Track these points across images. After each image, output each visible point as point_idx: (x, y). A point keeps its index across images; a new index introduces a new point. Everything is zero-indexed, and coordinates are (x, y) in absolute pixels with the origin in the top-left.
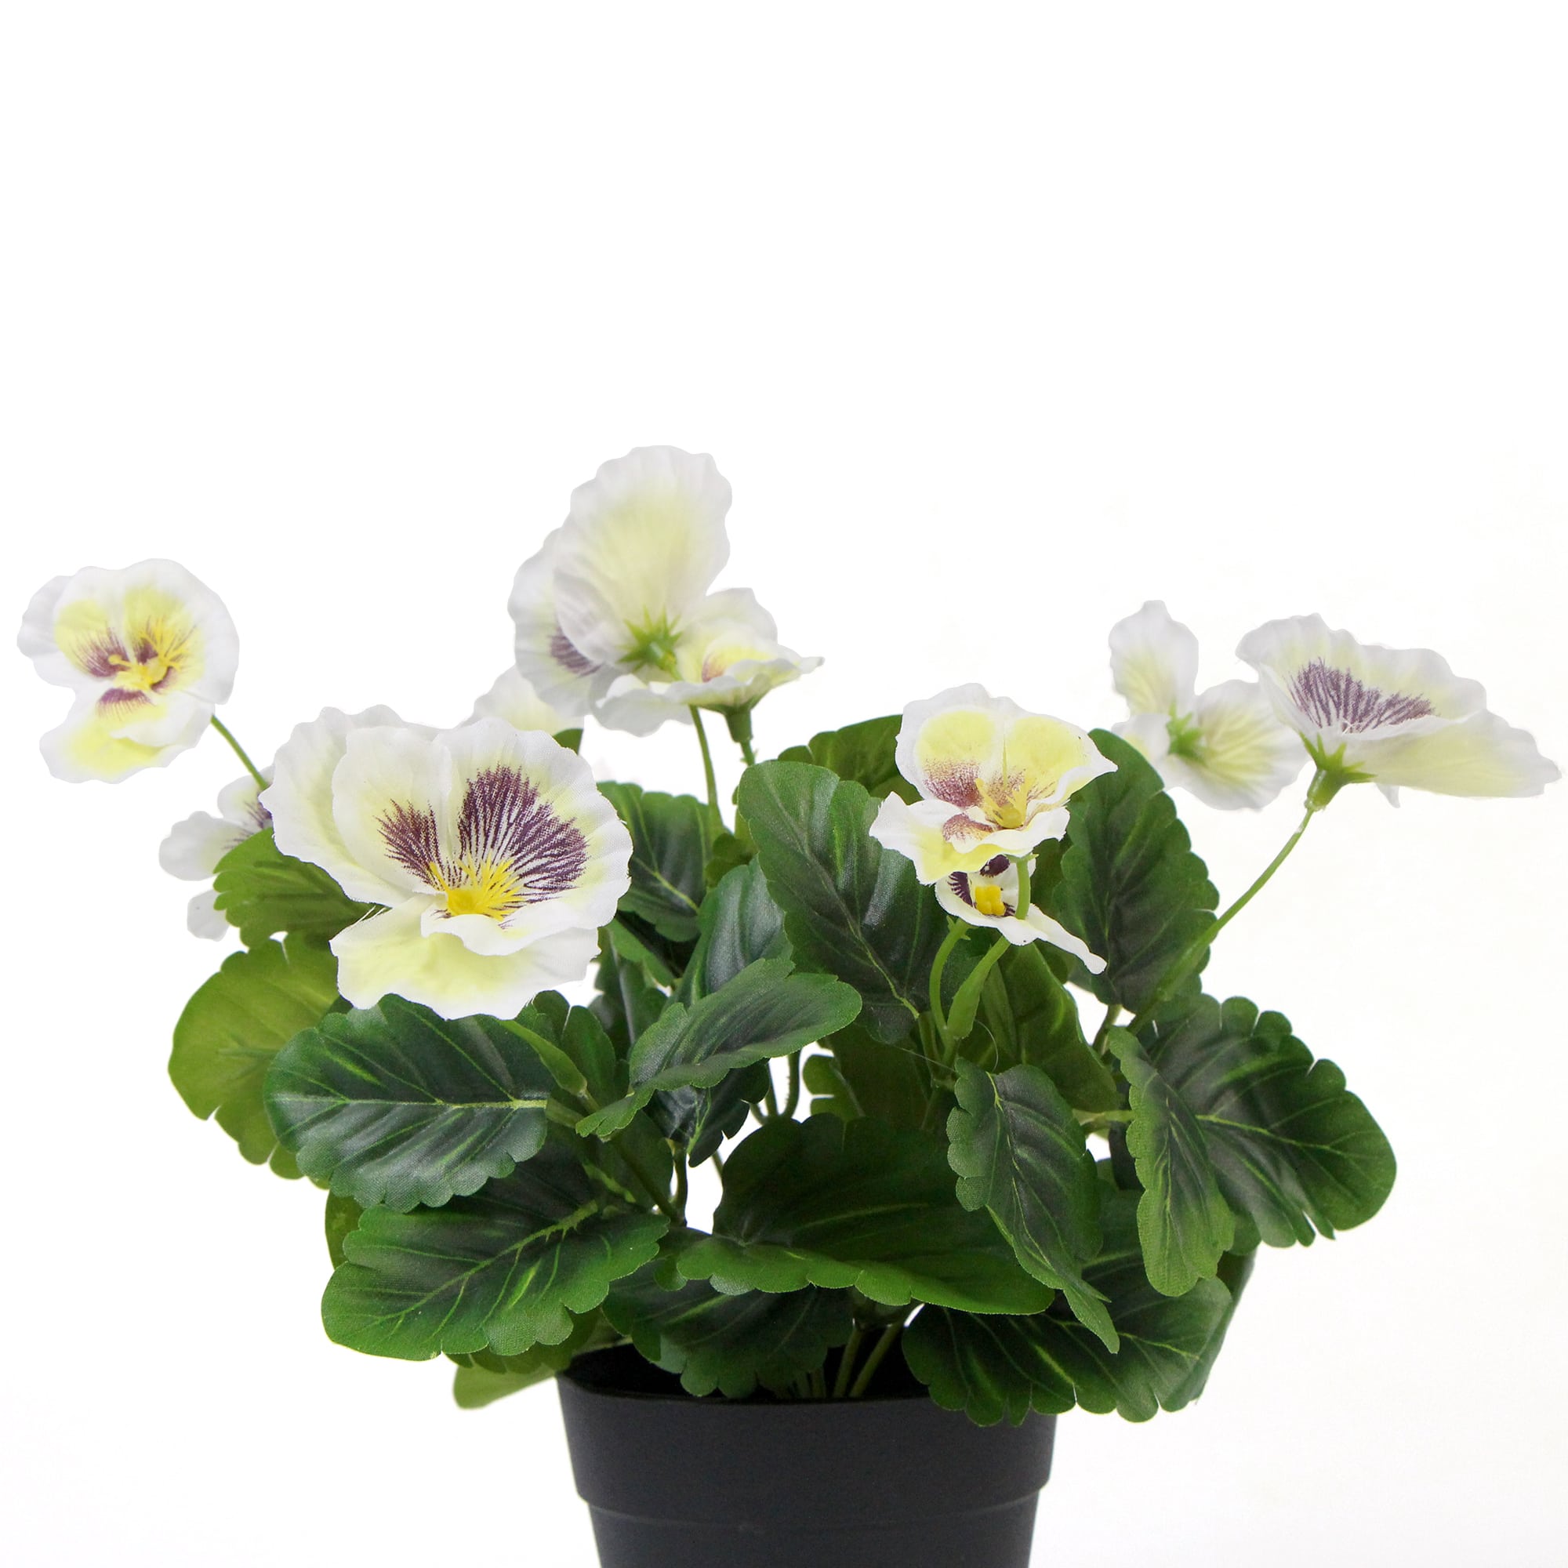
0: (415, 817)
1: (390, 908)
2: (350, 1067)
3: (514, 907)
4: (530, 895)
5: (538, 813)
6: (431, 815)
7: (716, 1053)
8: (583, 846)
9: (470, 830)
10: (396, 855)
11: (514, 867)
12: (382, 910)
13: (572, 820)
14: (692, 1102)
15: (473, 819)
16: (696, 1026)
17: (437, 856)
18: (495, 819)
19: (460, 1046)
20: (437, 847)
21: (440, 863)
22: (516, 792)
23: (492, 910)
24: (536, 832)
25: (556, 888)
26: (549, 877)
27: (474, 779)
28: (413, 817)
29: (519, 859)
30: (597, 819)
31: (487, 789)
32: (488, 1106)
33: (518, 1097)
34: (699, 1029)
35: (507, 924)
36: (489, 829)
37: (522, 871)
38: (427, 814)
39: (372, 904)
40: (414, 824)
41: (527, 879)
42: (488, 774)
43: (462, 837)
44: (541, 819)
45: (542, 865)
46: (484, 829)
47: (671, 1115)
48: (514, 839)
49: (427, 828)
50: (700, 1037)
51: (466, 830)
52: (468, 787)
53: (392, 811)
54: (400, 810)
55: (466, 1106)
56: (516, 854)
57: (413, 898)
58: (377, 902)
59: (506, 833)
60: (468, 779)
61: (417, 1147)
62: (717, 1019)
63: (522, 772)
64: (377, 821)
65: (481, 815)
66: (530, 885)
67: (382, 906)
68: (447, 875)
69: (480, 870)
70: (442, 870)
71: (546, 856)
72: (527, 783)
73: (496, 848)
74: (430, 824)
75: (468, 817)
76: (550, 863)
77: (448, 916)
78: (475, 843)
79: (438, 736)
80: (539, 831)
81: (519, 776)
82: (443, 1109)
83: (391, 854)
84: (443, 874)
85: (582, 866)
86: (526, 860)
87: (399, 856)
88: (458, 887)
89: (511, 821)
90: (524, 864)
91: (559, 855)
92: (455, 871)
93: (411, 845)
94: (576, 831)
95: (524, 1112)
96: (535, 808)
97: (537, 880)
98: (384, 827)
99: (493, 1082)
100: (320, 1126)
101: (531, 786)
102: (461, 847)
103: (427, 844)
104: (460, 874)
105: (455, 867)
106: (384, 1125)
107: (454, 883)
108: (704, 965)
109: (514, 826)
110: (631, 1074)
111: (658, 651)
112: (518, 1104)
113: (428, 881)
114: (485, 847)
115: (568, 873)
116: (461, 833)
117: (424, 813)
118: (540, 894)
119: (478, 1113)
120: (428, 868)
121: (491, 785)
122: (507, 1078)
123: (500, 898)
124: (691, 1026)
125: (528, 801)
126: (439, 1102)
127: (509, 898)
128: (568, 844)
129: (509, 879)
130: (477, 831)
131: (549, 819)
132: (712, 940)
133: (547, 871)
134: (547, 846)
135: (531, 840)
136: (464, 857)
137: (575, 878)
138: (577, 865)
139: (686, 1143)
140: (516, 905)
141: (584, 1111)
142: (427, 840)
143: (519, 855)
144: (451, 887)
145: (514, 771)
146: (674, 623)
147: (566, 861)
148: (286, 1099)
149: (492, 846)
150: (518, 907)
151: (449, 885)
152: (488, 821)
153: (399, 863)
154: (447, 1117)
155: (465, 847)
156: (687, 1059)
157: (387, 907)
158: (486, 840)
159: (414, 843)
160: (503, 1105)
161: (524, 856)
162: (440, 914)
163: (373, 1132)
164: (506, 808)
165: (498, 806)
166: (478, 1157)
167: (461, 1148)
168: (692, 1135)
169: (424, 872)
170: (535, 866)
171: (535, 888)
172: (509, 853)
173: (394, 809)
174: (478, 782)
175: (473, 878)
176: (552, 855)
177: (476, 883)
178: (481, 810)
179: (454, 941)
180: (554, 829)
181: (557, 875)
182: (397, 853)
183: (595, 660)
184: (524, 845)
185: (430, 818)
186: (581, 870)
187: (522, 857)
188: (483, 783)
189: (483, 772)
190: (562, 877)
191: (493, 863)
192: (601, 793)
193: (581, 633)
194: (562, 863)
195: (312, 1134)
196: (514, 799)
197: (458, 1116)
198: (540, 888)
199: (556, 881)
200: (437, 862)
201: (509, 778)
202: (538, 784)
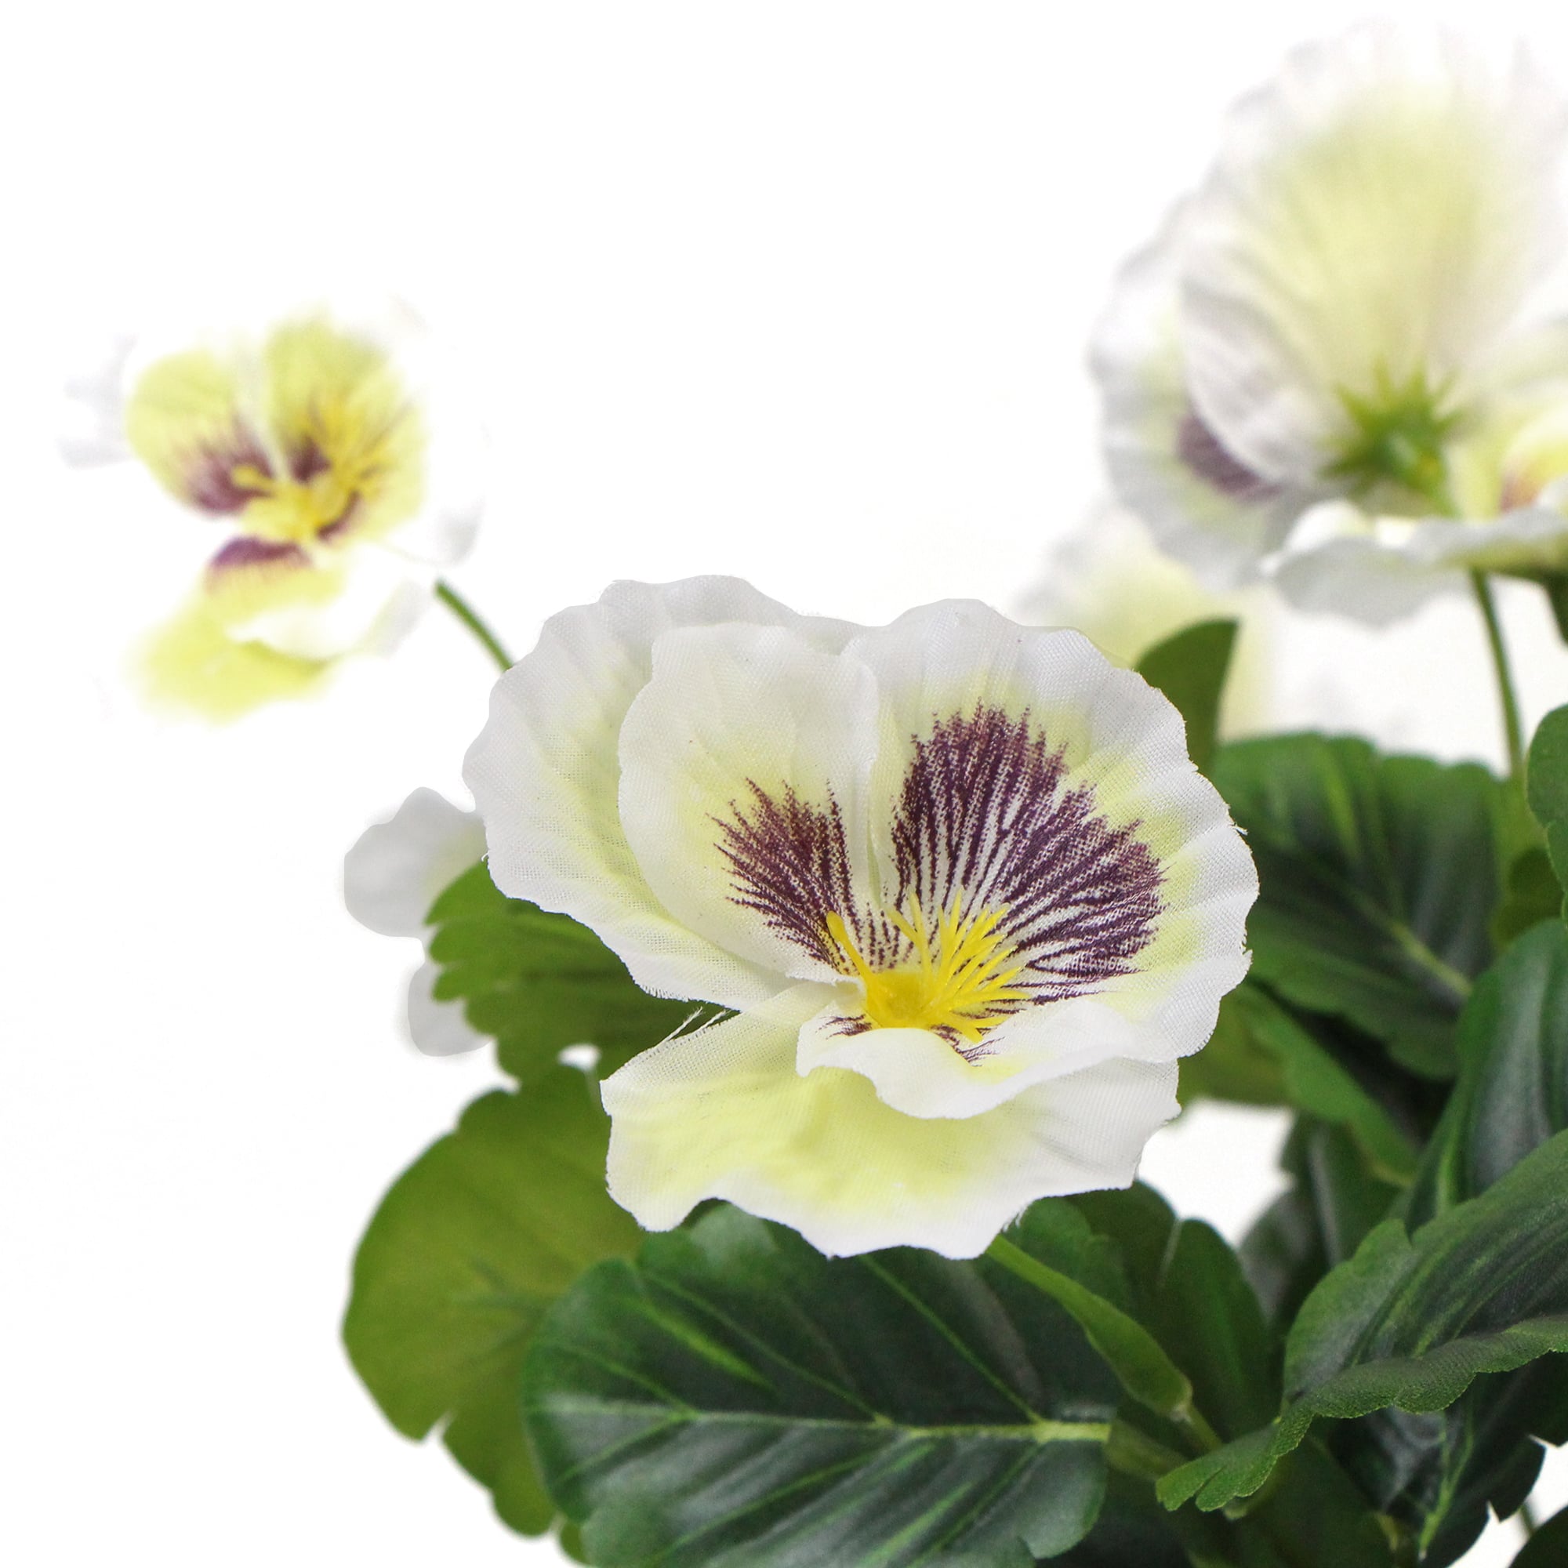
0: (798, 817)
1: (737, 1012)
2: (698, 1343)
3: (1007, 1012)
4: (1040, 985)
5: (1063, 810)
6: (834, 812)
7: (1462, 1334)
8: (1155, 882)
9: (919, 844)
10: (751, 899)
11: (1009, 926)
12: (717, 1017)
13: (1136, 823)
14: (1432, 1433)
15: (924, 822)
16: (1425, 1273)
17: (847, 899)
18: (971, 821)
19: (927, 1303)
20: (846, 881)
21: (852, 914)
22: (1017, 764)
23: (959, 1019)
24: (1059, 850)
25: (1095, 972)
26: (1081, 948)
27: (927, 736)
28: (795, 816)
29: (1019, 909)
30: (1187, 821)
31: (954, 757)
32: (984, 1432)
33: (1048, 1414)
34: (1432, 1278)
35: (986, 1049)
36: (958, 844)
37: (1024, 934)
38: (826, 811)
39: (694, 1004)
40: (798, 831)
41: (1035, 953)
42: (957, 724)
43: (901, 860)
44: (1068, 823)
45: (1068, 921)
46: (949, 844)
47: (1388, 1461)
48: (1011, 865)
49: (825, 840)
50: (1431, 1300)
51: (909, 844)
52: (915, 752)
53: (748, 803)
54: (766, 801)
55: (939, 1432)
56: (1014, 896)
57: (787, 991)
58: (708, 999)
59: (994, 852)
60: (915, 736)
61: (830, 1520)
62: (1468, 1260)
63: (1030, 721)
64: (716, 825)
65: (940, 814)
66: (1042, 964)
67: (718, 1008)
68: (866, 942)
69: (938, 931)
70: (858, 930)
71: (1076, 903)
72: (1040, 745)
73: (973, 884)
74: (831, 832)
75: (914, 816)
76: (1084, 917)
77: (862, 1028)
78: (929, 872)
79: (851, 643)
80: (1063, 847)
81: (1024, 727)
82: (889, 1437)
83: (741, 896)
84: (860, 939)
85: (1150, 925)
86: (1034, 909)
87: (757, 900)
88: (891, 966)
89: (1006, 825)
90: (1032, 919)
91: (1104, 900)
92: (886, 933)
93: (787, 877)
94: (1141, 849)
95: (1063, 1451)
96: (1057, 799)
97: (1057, 955)
98: (729, 839)
99: (997, 1382)
100: (631, 1466)
101: (1050, 750)
102: (899, 879)
103: (826, 875)
104: (896, 939)
105: (884, 925)
106: (762, 1470)
107: (882, 957)
108: (1464, 1138)
109: (1011, 837)
110: (1288, 1375)
111: (1404, 450)
112: (1049, 1431)
113: (822, 954)
114: (950, 881)
115: (1119, 940)
116: (899, 850)
117: (819, 806)
118: (1061, 984)
119: (964, 1448)
120: (826, 928)
121: (964, 748)
122: (1024, 1375)
123: (976, 993)
124: (1415, 1271)
125: (1043, 783)
126: (882, 1422)
127: (993, 992)
128: (1125, 878)
129: (993, 953)
130: (933, 848)
131: (1084, 821)
132: (1485, 1081)
133: (1077, 934)
134: (1079, 880)
135: (1047, 866)
136: (904, 904)
137: (1134, 951)
138: (1140, 923)
139: (1417, 1524)
140: (1010, 1007)
141: (1186, 1448)
142: (825, 866)
143: (1021, 899)
144: (875, 967)
145: (1014, 718)
146: (1443, 391)
147: (1118, 914)
148: (567, 1406)
149: (965, 880)
150: (1013, 1012)
151: (871, 963)
152: (956, 826)
153: (761, 918)
154: (898, 1455)
155: (908, 881)
156: (1403, 1346)
157: (728, 1009)
158: (953, 866)
159: (796, 872)
160: (1015, 1433)
161: (1031, 902)
162: (839, 1027)
163: (740, 1483)
164: (996, 800)
165: (977, 795)
166: (959, 1543)
167: (922, 1525)
168: (1432, 1506)
169: (816, 937)
170: (1052, 923)
171: (1052, 970)
172: (999, 895)
173: (753, 800)
174: (935, 743)
175: (923, 951)
176: (1089, 901)
177: (927, 960)
178: (941, 802)
179: (860, 1087)
180: (1094, 844)
181: (1098, 944)
182: (755, 893)
183: (1269, 471)
184: (1031, 879)
185: (830, 818)
186: (1147, 933)
187: (1025, 904)
188: (945, 744)
189: (945, 720)
190: (1108, 948)
191: (966, 915)
192: (1197, 768)
193: (1236, 413)
194: (1110, 917)
195: (617, 1483)
196: (1013, 777)
197: (925, 1449)
198: (1061, 972)
199: (1096, 957)
200: (845, 913)
201: (1002, 733)
202: (1064, 748)
